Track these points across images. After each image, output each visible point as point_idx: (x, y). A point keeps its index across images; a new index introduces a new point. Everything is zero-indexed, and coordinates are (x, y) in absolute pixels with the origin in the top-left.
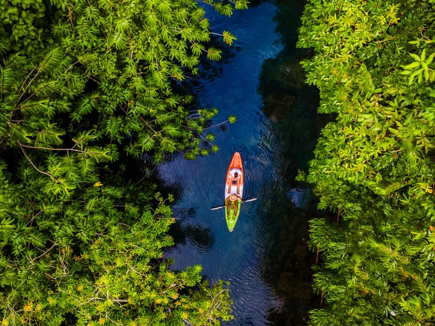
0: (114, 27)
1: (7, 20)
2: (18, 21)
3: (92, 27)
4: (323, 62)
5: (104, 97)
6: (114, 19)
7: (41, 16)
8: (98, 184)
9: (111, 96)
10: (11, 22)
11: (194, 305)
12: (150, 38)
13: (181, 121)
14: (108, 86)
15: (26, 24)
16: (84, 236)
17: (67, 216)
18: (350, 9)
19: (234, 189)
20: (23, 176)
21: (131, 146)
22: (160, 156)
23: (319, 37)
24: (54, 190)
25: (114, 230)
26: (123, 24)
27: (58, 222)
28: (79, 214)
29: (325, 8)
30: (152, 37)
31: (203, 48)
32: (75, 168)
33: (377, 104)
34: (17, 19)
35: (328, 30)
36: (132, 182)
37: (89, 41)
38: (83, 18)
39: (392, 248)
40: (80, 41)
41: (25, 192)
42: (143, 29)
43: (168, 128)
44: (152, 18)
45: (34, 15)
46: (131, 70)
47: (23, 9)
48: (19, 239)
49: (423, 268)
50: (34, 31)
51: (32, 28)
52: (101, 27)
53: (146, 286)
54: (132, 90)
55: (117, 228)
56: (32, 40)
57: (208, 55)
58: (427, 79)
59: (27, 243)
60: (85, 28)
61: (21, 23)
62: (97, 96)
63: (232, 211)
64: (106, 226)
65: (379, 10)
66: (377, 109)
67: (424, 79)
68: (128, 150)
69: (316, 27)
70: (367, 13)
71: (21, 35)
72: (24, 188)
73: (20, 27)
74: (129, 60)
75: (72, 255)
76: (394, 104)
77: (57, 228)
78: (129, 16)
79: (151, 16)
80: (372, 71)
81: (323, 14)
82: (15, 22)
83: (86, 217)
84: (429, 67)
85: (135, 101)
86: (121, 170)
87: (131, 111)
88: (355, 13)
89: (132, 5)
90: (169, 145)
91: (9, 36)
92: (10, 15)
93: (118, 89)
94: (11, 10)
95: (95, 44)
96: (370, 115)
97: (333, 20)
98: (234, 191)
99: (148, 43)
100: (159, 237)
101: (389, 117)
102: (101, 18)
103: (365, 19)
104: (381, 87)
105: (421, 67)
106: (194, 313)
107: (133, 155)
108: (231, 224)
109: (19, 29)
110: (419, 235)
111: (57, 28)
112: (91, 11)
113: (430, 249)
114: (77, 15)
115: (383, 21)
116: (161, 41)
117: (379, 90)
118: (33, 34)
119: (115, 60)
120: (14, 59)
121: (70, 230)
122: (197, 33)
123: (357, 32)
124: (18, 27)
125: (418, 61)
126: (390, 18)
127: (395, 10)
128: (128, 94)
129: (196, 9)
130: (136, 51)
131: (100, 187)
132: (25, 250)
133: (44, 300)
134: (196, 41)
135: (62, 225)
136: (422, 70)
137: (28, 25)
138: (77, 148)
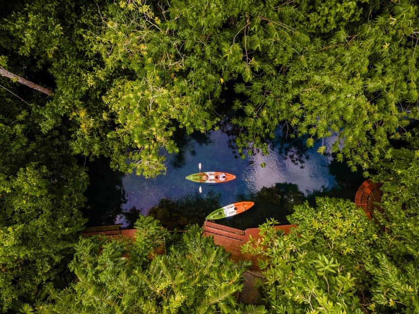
0: (323, 75)
1: (320, 8)
2: (319, 15)
3: (321, 62)
4: (310, 213)
5: (274, 78)
6: (329, 74)
7: (322, 30)
8: (222, 80)
9: (275, 83)
10: (318, 11)
11: (153, 152)
12: (317, 100)
13: (258, 133)
14: (281, 80)
15: (318, 20)
16: (191, 75)
17: (203, 63)
18: (347, 224)
19: (213, 177)
20: (225, 32)
21: (240, 103)
22: (235, 122)
23: (326, 208)
24: (225, 48)
25: (197, 93)
26: (327, 81)
27: (199, 57)
28: (204, 70)
29: (345, 209)
30: (318, 101)
31: (314, 135)
32: (237, 61)
33: (291, 249)
34: (321, 14)
35: (332, 213)
36: (215, 108)
37: (312, 61)
38: (327, 55)
39: (213, 262)
40: (312, 55)
41: (215, 34)
42: (323, 94)
43: (260, 121)
44: (332, 98)
45: (322, 26)
46: (296, 92)
47: (327, 17)
48: (188, 34)
49: (203, 283)
50: (313, 27)
51: (315, 25)
52: (322, 67)
53: (162, 119)
54: (281, 95)
55: (199, 94)
56: (307, 27)
57: (309, 139)
58: (319, 270)
59: (186, 39)
60: (320, 57)
61: (319, 17)
62: (274, 74)
63: (198, 177)
64: (199, 88)
65: (349, 242)
66: (288, 249)
67: (318, 268)
68: (237, 101)
69: (332, 206)
70: (346, 235)
71: (310, 19)
72: (218, 34)
73: (316, 17)
74: (302, 89)
75: (175, 72)
76: (293, 259)
77: (195, 58)
78: (332, 83)
79: (333, 97)
80: (311, 243)
81: (341, 209)
82: (319, 13)
83: (204, 74)
84: (326, 270)
85: (274, 98)
86: (221, 100)
87: (268, 96)
88: (346, 227)
89: (339, 84)
90: (250, 123)
91: (307, 12)
92: (324, 9)
93: (280, 86)
94: (326, 9)
95: (311, 65)
96: (283, 246)
97: (339, 214)
98: (211, 177)
99: (314, 99)
100: (192, 125)
101: (284, 258)
102: (328, 66)
103: (342, 234)
104: (301, 250)
105: (326, 265)
106: (148, 153)
107: (234, 106)
108: (191, 178)
109: (314, 17)
110: (225, 276)
111: (318, 40)
112: (332, 59)
113: (216, 284)
114: (327, 51)
115: (344, 244)
116: (316, 108)
117: (299, 249)
118: (311, 26)
119: (302, 80)
120: (300, 14)
121: (195, 65)
122: (323, 129)
123: (333, 230)
124: (316, 16)
125: (329, 262)
126: (345, 249)
127: (351, 251)
128: (278, 93)
129: (337, 126)
130: (308, 92)
131: (221, 82)
132: (181, 39)
133: (149, 56)
134: (317, 130)
135: (197, 61)
136: (323, 266)
137: (317, 23)
138: (249, 61)
